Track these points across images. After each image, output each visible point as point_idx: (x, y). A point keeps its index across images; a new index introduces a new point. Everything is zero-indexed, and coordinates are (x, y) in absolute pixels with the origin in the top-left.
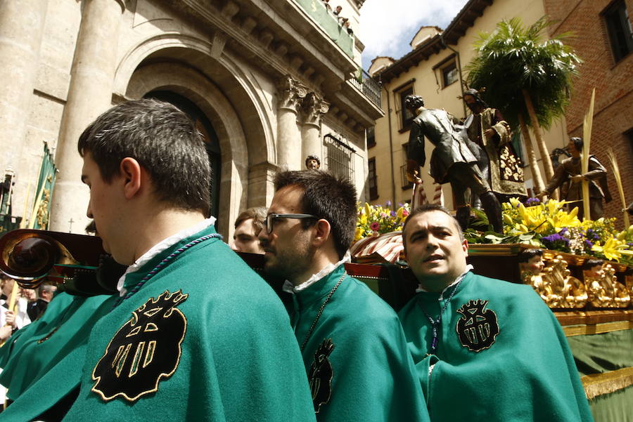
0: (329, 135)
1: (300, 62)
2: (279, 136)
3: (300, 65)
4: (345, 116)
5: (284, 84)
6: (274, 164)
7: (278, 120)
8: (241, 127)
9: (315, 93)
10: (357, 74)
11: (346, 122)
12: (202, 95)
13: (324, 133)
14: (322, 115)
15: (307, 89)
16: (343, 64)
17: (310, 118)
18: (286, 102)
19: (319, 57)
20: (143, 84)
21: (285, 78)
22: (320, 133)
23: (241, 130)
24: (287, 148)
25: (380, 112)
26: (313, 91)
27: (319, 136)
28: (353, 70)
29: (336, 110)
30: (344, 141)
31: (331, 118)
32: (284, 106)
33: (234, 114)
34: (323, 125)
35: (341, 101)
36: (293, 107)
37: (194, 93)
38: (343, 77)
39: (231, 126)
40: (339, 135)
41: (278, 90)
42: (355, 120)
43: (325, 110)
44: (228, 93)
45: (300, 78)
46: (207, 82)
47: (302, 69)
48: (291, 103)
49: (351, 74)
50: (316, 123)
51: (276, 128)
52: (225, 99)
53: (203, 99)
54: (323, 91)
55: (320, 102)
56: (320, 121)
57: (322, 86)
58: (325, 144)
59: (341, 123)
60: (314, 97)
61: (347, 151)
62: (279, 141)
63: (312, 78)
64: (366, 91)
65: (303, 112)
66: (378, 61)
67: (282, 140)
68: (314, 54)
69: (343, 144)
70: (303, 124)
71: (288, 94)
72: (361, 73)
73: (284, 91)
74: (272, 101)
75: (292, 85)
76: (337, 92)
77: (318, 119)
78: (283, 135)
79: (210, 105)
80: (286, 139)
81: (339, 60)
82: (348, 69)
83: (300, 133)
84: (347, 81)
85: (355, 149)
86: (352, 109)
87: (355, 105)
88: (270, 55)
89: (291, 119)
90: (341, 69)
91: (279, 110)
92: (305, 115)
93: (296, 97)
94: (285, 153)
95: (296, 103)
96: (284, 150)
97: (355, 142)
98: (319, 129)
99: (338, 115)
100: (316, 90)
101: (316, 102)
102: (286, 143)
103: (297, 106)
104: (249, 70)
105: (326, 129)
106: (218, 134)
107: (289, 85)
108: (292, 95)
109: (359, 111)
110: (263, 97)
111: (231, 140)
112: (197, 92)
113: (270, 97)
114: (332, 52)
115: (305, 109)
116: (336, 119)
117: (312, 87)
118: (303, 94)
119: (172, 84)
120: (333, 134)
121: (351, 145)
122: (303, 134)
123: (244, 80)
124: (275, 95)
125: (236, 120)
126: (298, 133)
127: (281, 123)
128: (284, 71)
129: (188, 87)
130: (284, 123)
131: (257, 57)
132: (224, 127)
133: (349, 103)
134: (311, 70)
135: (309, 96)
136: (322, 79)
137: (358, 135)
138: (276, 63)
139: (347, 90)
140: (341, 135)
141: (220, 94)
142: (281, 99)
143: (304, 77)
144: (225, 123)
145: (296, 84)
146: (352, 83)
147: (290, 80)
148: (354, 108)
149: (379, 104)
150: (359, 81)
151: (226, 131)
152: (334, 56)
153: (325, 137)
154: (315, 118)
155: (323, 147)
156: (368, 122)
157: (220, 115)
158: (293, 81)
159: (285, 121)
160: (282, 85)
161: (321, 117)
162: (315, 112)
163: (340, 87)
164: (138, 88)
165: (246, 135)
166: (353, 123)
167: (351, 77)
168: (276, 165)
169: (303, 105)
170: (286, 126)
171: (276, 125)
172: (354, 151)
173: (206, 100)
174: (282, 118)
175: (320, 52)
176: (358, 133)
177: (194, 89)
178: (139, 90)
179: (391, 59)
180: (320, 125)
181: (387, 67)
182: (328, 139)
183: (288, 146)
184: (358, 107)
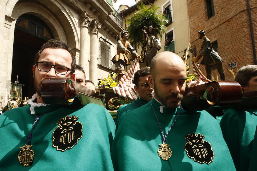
0: (101, 38)
1: (90, 6)
2: (81, 37)
3: (90, 7)
4: (108, 30)
5: (83, 15)
6: (78, 49)
7: (80, 31)
8: (64, 33)
9: (96, 20)
10: (114, 13)
11: (108, 32)
12: (47, 18)
13: (99, 37)
14: (99, 29)
15: (93, 18)
16: (108, 8)
17: (94, 30)
18: (84, 23)
19: (98, 4)
20: (19, 11)
21: (84, 13)
22: (98, 37)
23: (65, 34)
24: (84, 43)
25: (122, 29)
26: (95, 19)
27: (97, 38)
28: (112, 11)
29: (105, 27)
30: (107, 40)
31: (102, 31)
32: (83, 25)
33: (61, 27)
34: (99, 33)
35: (107, 24)
36: (87, 26)
37: (43, 16)
38: (107, 14)
39: (60, 32)
40: (105, 38)
41: (81, 18)
42: (112, 32)
43: (100, 27)
44: (59, 17)
45: (90, 13)
46: (49, 12)
47: (91, 9)
48: (86, 24)
49: (111, 13)
50: (96, 33)
51: (79, 34)
52: (57, 20)
53: (47, 19)
54: (99, 19)
55: (98, 24)
56: (98, 32)
57: (99, 17)
58: (100, 41)
59: (106, 33)
60: (96, 22)
61: (108, 44)
62: (81, 40)
63: (95, 13)
64: (117, 20)
65: (91, 28)
66: (122, 6)
67: (82, 39)
68: (96, 3)
69: (107, 42)
70: (91, 33)
71: (85, 20)
72: (115, 12)
73: (83, 18)
74: (78, 23)
75: (86, 16)
76: (105, 20)
77: (97, 31)
78: (82, 37)
79: (50, 22)
80: (84, 39)
81: (106, 7)
82: (110, 10)
83: (89, 36)
84: (109, 16)
85: (111, 44)
86: (111, 27)
87: (112, 25)
88: (77, 2)
89: (86, 30)
90: (107, 10)
91: (81, 26)
92: (92, 29)
93: (88, 21)
94: (83, 45)
95: (88, 24)
96: (83, 44)
97: (112, 41)
98: (97, 35)
99: (105, 29)
100: (96, 18)
101: (96, 24)
102: (83, 40)
103: (88, 25)
104: (68, 8)
105: (100, 35)
106: (54, 35)
107: (85, 16)
108: (86, 20)
109: (114, 28)
110: (74, 20)
111: (60, 38)
112: (45, 16)
113: (77, 21)
114: (104, 3)
115: (92, 26)
116: (104, 31)
117: (95, 17)
118: (91, 20)
119: (33, 12)
120: (103, 37)
121: (110, 42)
122: (91, 37)
123: (66, 12)
124: (79, 20)
125: (62, 29)
126: (89, 37)
127: (82, 32)
128: (83, 10)
129: (40, 14)
130: (83, 33)
131: (72, 2)
132: (57, 32)
133: (110, 25)
134: (94, 10)
135: (93, 21)
136: (99, 14)
137: (113, 38)
138: (80, 6)
139: (109, 19)
140: (106, 38)
141: (55, 18)
142: (81, 22)
143: (91, 13)
144: (57, 31)
145: (88, 15)
146: (111, 16)
147: (86, 14)
148: (112, 27)
149: (122, 26)
150: (114, 16)
151: (58, 34)
152: (104, 5)
153: (99, 38)
154: (96, 31)
155: (99, 42)
156: (117, 33)
157: (55, 27)
158: (87, 14)
159: (83, 31)
160: (82, 16)
161: (98, 30)
162: (96, 28)
163: (106, 18)
164: (17, 12)
165: (66, 36)
166: (111, 33)
167: (111, 14)
168: (80, 50)
169: (91, 25)
170: (84, 33)
171: (80, 32)
172: (111, 45)
173: (49, 20)
174: (82, 30)
175: (99, 2)
176: (113, 37)
177: (43, 15)
178: (17, 13)
179: (127, 6)
180: (98, 33)
181: (126, 10)
182: (101, 39)
183: (84, 42)
184: (114, 26)
